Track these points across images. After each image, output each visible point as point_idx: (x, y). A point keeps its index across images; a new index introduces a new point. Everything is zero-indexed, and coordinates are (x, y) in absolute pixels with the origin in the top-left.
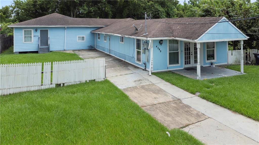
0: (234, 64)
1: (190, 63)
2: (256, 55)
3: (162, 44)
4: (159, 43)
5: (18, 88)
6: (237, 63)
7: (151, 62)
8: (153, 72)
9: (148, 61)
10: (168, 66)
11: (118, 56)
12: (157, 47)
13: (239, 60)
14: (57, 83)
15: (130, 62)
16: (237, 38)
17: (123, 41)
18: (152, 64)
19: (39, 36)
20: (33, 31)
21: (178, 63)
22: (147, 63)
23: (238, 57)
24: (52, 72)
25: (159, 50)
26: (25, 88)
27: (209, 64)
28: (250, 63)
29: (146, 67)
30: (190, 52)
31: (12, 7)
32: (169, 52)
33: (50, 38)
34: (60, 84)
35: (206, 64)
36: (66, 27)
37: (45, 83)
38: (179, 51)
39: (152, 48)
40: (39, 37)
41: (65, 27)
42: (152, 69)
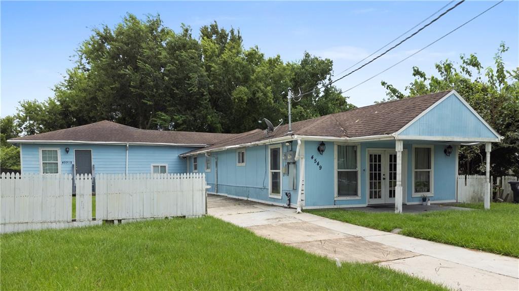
0: (469, 202)
1: (380, 197)
2: (513, 185)
3: (323, 151)
4: (317, 151)
5: (22, 223)
6: (475, 201)
7: (300, 188)
8: (304, 208)
9: (295, 188)
10: (336, 199)
11: (233, 195)
12: (312, 158)
13: (480, 195)
14: (106, 219)
15: (258, 199)
16: (480, 136)
17: (243, 162)
18: (303, 192)
19: (74, 163)
20: (59, 152)
21: (356, 194)
22: (292, 193)
23: (478, 189)
24: (95, 195)
25: (318, 164)
26: (38, 224)
27: (420, 201)
28: (503, 201)
29: (290, 202)
30: (380, 174)
31: (19, 117)
32: (339, 170)
33: (95, 166)
34: (113, 221)
35: (413, 199)
36: (128, 145)
37: (80, 217)
38: (359, 169)
39: (304, 160)
40: (73, 165)
41: (126, 146)
42: (304, 203)
